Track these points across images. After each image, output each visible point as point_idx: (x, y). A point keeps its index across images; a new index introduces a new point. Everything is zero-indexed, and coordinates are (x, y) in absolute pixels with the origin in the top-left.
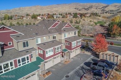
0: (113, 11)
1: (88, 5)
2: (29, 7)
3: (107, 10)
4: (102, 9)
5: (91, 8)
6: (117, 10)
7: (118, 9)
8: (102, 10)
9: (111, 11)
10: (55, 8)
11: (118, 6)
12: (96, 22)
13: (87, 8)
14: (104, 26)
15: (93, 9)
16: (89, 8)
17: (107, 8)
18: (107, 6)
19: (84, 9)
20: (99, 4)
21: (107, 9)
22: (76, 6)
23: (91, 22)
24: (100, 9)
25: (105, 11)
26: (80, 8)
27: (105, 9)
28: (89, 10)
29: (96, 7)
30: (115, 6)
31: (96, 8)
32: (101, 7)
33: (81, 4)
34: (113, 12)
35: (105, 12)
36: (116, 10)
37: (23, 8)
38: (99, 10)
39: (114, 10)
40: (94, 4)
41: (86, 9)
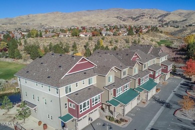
0: (177, 22)
1: (136, 12)
2: (43, 14)
3: (168, 21)
4: (160, 19)
5: (142, 17)
6: (183, 21)
7: (185, 19)
8: (160, 21)
9: (173, 22)
10: (85, 16)
11: (183, 15)
12: (159, 41)
13: (135, 17)
14: (171, 48)
15: (146, 19)
16: (139, 17)
17: (167, 17)
18: (167, 15)
19: (132, 18)
20: (154, 11)
21: (167, 19)
22: (118, 13)
23: (152, 41)
24: (156, 18)
25: (165, 23)
26: (125, 16)
27: (164, 19)
28: (139, 21)
29: (149, 16)
30: (180, 14)
31: (150, 18)
32: (159, 16)
33: (126, 10)
34: (177, 24)
35: (163, 23)
36: (181, 20)
37: (34, 15)
38: (154, 20)
39: (178, 20)
40: (146, 11)
41: (134, 19)
